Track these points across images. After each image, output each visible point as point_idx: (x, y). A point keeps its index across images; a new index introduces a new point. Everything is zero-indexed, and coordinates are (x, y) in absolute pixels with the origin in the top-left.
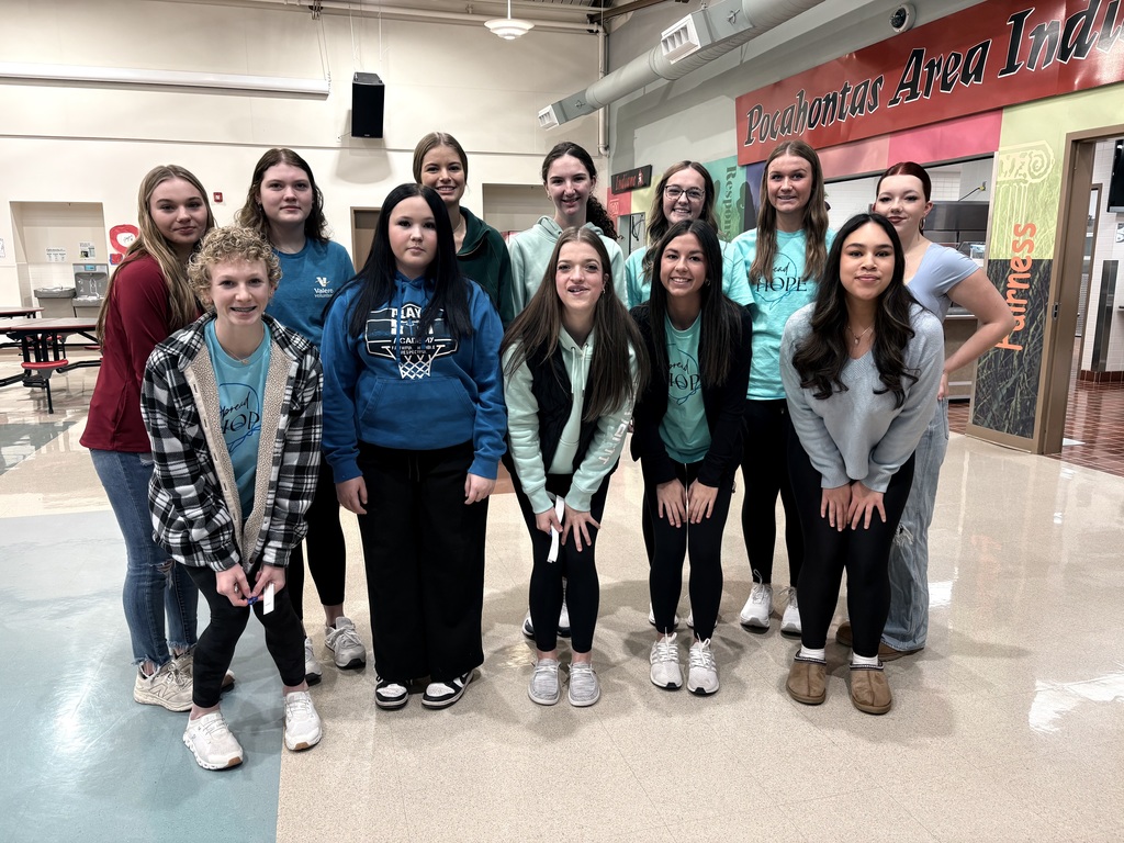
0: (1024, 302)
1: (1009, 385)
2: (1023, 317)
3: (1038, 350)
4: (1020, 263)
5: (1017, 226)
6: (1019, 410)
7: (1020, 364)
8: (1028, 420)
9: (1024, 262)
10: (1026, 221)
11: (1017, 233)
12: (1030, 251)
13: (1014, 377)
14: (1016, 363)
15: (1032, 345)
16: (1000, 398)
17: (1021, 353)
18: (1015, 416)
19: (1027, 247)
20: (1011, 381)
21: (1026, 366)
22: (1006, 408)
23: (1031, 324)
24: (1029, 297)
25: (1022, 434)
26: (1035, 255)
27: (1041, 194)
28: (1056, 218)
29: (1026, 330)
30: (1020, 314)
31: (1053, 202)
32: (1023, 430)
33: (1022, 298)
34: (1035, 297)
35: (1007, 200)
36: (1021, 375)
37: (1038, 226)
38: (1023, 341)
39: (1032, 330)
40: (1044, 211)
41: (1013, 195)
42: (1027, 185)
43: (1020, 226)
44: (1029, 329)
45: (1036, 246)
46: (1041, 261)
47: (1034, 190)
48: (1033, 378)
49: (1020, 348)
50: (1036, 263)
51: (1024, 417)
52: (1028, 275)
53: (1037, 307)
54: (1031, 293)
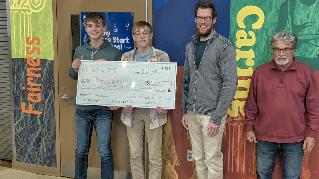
0: (40, 85)
1: (37, 136)
2: (40, 94)
3: (52, 114)
4: (33, 61)
5: (28, 39)
6: (45, 151)
7: (42, 123)
8: (52, 156)
9: (35, 60)
10: (33, 35)
11: (28, 42)
12: (39, 53)
13: (39, 131)
14: (39, 122)
15: (48, 111)
16: (32, 144)
17: (42, 117)
18: (44, 154)
19: (36, 51)
20: (38, 134)
21: (46, 124)
22: (37, 150)
23: (46, 98)
24: (42, 82)
25: (49, 165)
26: (42, 57)
27: (40, 19)
28: (52, 35)
29: (43, 102)
30: (38, 92)
31: (49, 25)
32: (50, 163)
33: (37, 83)
34: (46, 82)
35: (18, 21)
36: (44, 129)
37: (41, 39)
38: (42, 109)
39: (46, 102)
40: (44, 31)
41: (22, 18)
42: (31, 13)
43: (29, 38)
44: (44, 101)
45: (42, 51)
46: (46, 61)
47: (35, 17)
48: (52, 131)
49: (41, 113)
50: (43, 62)
51: (49, 155)
52: (39, 69)
53: (48, 88)
54: (42, 79)
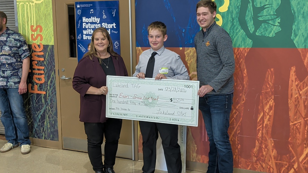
0: (43, 68)
1: (41, 113)
2: (43, 76)
3: (54, 94)
4: (37, 47)
5: (32, 26)
6: (49, 126)
7: (46, 101)
8: (55, 131)
9: (39, 46)
10: (36, 24)
11: (32, 30)
12: (41, 40)
13: (44, 109)
14: (43, 101)
15: (50, 91)
16: (38, 121)
17: (45, 95)
18: (48, 130)
19: (39, 38)
20: (42, 111)
21: (49, 102)
22: (42, 126)
23: (49, 79)
24: (45, 65)
25: (52, 139)
26: (44, 43)
27: (42, 9)
28: (52, 23)
29: (46, 83)
30: (41, 74)
31: (49, 14)
32: (53, 137)
33: (41, 66)
34: (48, 65)
35: (24, 11)
36: (47, 107)
37: (43, 27)
38: (45, 89)
39: (49, 83)
40: (45, 19)
41: (27, 9)
42: (34, 4)
43: (33, 26)
44: (47, 82)
45: (44, 37)
46: (48, 46)
47: (38, 7)
48: (54, 109)
49: (45, 93)
50: (46, 47)
51: (52, 130)
52: (42, 53)
53: (50, 70)
54: (45, 63)
